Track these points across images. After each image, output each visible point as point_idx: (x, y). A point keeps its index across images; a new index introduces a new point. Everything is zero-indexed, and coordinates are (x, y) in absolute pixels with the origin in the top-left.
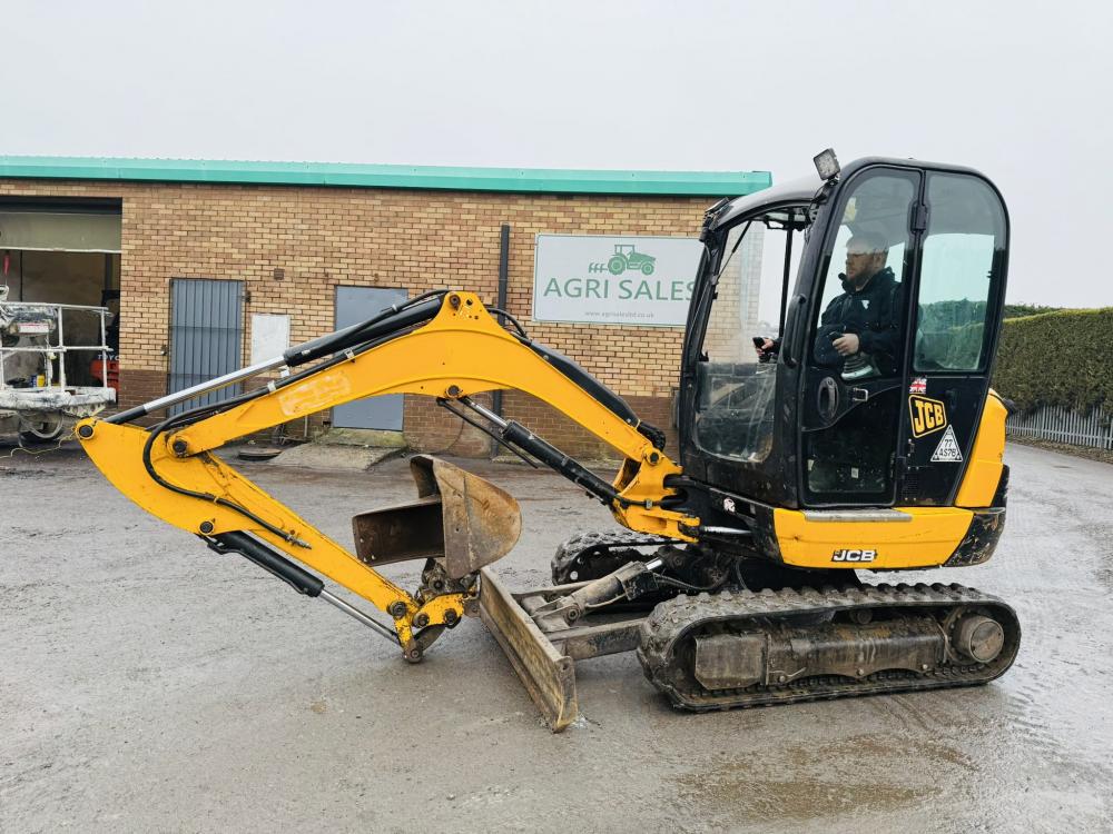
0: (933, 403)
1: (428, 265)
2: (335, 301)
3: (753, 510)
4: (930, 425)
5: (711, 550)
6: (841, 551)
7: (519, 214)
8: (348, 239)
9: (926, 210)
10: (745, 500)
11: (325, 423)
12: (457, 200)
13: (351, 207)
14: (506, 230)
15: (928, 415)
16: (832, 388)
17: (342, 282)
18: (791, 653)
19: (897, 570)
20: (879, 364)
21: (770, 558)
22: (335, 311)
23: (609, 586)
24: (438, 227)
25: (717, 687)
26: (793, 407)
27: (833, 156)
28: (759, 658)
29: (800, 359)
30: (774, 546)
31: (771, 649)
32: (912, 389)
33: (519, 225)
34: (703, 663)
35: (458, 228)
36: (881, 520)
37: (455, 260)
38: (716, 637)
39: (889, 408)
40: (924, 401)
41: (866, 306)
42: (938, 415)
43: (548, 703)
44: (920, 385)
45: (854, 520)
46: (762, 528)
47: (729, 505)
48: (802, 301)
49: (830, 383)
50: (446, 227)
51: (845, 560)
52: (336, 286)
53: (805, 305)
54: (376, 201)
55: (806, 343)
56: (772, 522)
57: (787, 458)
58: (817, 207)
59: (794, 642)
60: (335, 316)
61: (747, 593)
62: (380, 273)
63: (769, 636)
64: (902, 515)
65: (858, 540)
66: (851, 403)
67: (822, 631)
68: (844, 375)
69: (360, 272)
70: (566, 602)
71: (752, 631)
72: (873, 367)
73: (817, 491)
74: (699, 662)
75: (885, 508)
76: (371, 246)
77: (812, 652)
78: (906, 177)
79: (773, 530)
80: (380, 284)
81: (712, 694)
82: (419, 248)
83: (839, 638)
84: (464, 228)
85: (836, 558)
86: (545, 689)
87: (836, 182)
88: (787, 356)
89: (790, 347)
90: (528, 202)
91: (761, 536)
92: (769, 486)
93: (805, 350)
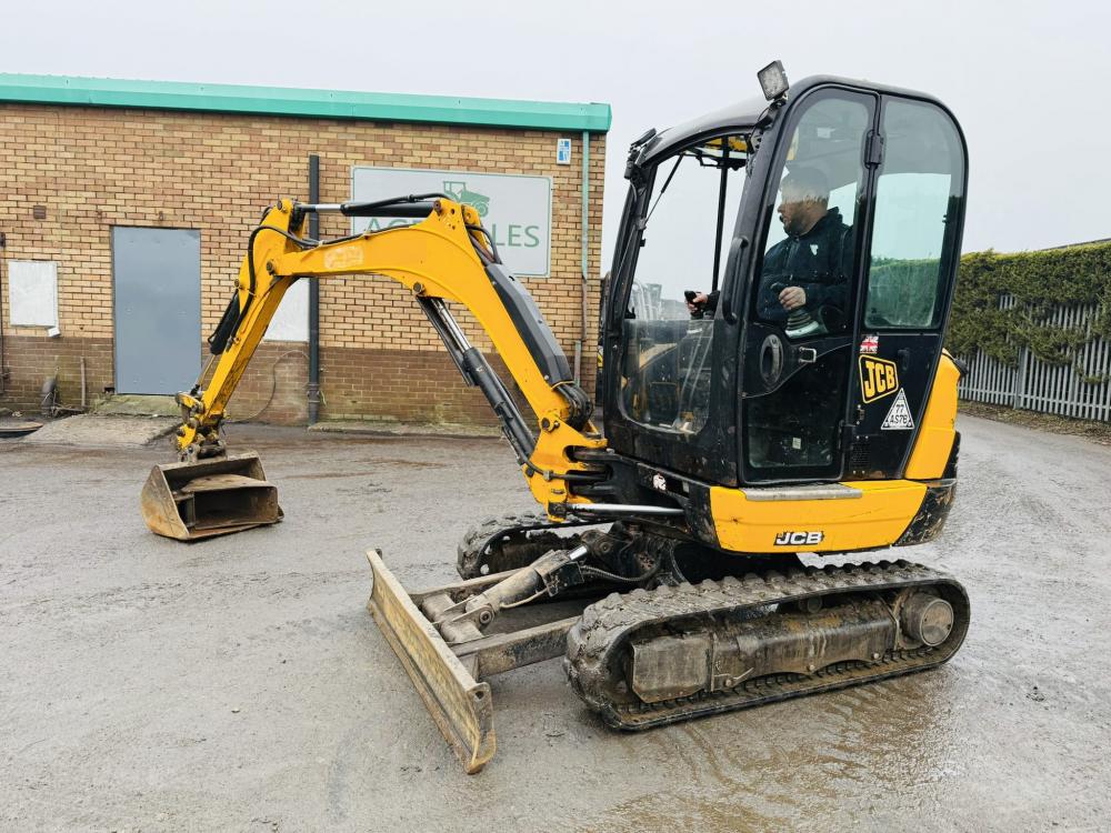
0: (884, 364)
1: (224, 201)
2: (112, 245)
3: (686, 488)
4: (881, 389)
5: (641, 534)
6: (785, 534)
7: (331, 143)
8: (124, 170)
9: (882, 141)
10: (678, 476)
11: (107, 389)
12: (256, 125)
13: (126, 132)
14: (315, 161)
15: (879, 378)
16: (776, 348)
17: (119, 222)
18: (738, 652)
19: (845, 552)
20: (828, 320)
21: (705, 542)
22: (112, 257)
23: (528, 581)
24: (234, 157)
25: (658, 699)
26: (733, 370)
27: (781, 69)
28: (703, 662)
29: (741, 314)
30: (710, 529)
31: (716, 649)
32: (863, 348)
33: (330, 155)
34: (642, 672)
35: (258, 157)
36: (829, 498)
37: (256, 196)
38: (655, 641)
39: (839, 369)
40: (876, 362)
41: (815, 253)
42: (889, 377)
43: (460, 735)
44: (871, 344)
45: (800, 499)
46: (696, 509)
47: (659, 483)
48: (744, 244)
49: (773, 341)
50: (244, 157)
51: (789, 544)
52: (111, 226)
53: (747, 250)
54: (158, 125)
55: (749, 295)
56: (708, 502)
57: (725, 429)
58: (762, 133)
59: (740, 639)
60: (112, 262)
61: (686, 586)
62: (165, 211)
63: (715, 636)
64: (852, 491)
65: (803, 521)
66: (797, 364)
67: (768, 624)
68: (789, 333)
69: (140, 210)
70: (477, 603)
71: (695, 631)
72: (820, 323)
73: (759, 466)
74: (638, 673)
75: (832, 483)
76: (153, 178)
77: (760, 650)
78: (860, 101)
79: (709, 510)
80: (164, 224)
81: (652, 707)
82: (212, 181)
83: (788, 632)
84: (266, 158)
85: (779, 541)
86: (454, 716)
87: (784, 103)
88: (727, 310)
89: (730, 299)
90: (341, 129)
91: (695, 518)
92: (704, 461)
93: (747, 304)
